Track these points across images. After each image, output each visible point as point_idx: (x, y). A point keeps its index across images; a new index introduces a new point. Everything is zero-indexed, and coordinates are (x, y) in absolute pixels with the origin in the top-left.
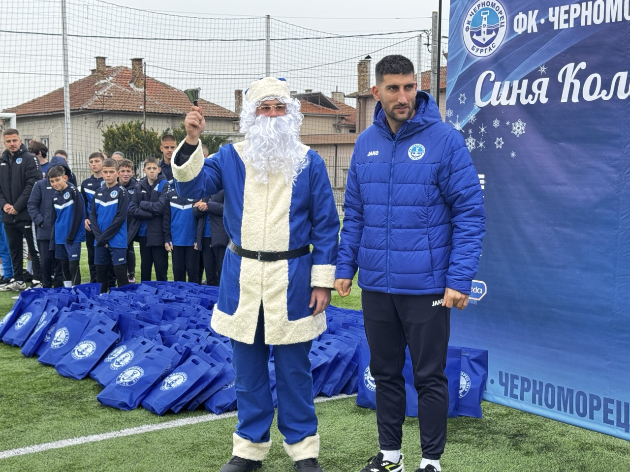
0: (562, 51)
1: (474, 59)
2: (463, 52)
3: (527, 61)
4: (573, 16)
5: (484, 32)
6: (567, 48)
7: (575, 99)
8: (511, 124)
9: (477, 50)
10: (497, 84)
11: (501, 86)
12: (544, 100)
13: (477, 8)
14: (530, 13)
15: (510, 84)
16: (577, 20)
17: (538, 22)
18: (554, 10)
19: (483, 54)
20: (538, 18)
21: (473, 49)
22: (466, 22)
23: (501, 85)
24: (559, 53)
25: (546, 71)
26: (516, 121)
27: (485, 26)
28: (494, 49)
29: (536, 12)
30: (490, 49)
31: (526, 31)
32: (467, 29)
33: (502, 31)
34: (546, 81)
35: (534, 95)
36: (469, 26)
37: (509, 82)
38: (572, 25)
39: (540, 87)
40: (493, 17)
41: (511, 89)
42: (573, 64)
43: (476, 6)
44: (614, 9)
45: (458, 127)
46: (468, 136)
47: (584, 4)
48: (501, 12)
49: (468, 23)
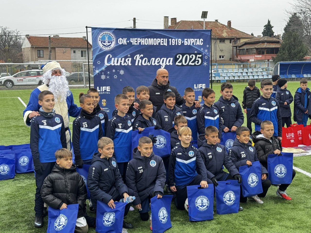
1: (103, 50)
2: (98, 48)
3: (123, 53)
4: (138, 42)
5: (107, 42)
6: (137, 50)
7: (140, 64)
8: (119, 71)
9: (104, 47)
10: (113, 59)
11: (114, 59)
12: (130, 64)
14: (124, 39)
16: (140, 43)
18: (132, 39)
19: (106, 49)
20: (126, 41)
21: (103, 47)
22: (99, 38)
24: (134, 51)
25: (130, 56)
26: (121, 70)
27: (107, 40)
28: (111, 48)
29: (126, 39)
30: (109, 48)
31: (123, 44)
32: (100, 40)
33: (114, 43)
34: (130, 59)
35: (126, 63)
37: (117, 58)
38: (138, 44)
39: (128, 60)
40: (110, 38)
41: (118, 61)
42: (139, 55)
43: (103, 33)
44: (151, 42)
45: (97, 72)
46: (102, 75)
47: (142, 39)
48: (113, 37)
49: (100, 38)
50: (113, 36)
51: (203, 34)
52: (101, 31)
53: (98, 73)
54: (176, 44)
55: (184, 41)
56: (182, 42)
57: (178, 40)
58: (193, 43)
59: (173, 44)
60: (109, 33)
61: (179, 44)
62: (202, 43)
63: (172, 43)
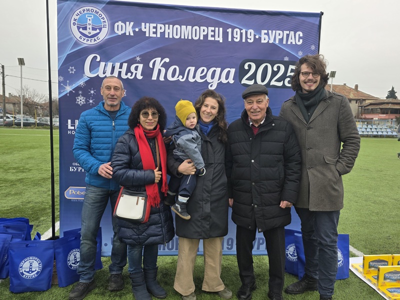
0: (152, 49)
1: (82, 45)
5: (89, 28)
6: (156, 48)
7: (162, 78)
9: (84, 40)
10: (102, 64)
12: (140, 77)
13: (82, 11)
14: (128, 23)
15: (113, 65)
16: (163, 34)
17: (134, 29)
18: (145, 25)
19: (89, 43)
20: (133, 27)
21: (80, 37)
22: (73, 19)
23: (105, 64)
24: (150, 51)
25: (140, 59)
27: (90, 24)
28: (98, 41)
29: (132, 23)
30: (95, 40)
31: (125, 33)
32: (74, 24)
33: (105, 31)
34: (141, 66)
35: (132, 73)
36: (76, 22)
37: (112, 63)
38: (159, 36)
39: (136, 68)
40: (96, 19)
41: (113, 68)
42: (160, 58)
43: (81, 10)
44: (186, 32)
45: (69, 89)
46: (79, 95)
47: (167, 26)
48: (103, 18)
49: (75, 20)
50: (103, 16)
51: (304, 21)
52: (78, 6)
53: (71, 92)
54: (244, 40)
55: (260, 34)
56: (255, 36)
57: (246, 32)
58: (281, 40)
59: (235, 40)
60: (95, 9)
61: (249, 40)
62: (301, 40)
63: (233, 37)
